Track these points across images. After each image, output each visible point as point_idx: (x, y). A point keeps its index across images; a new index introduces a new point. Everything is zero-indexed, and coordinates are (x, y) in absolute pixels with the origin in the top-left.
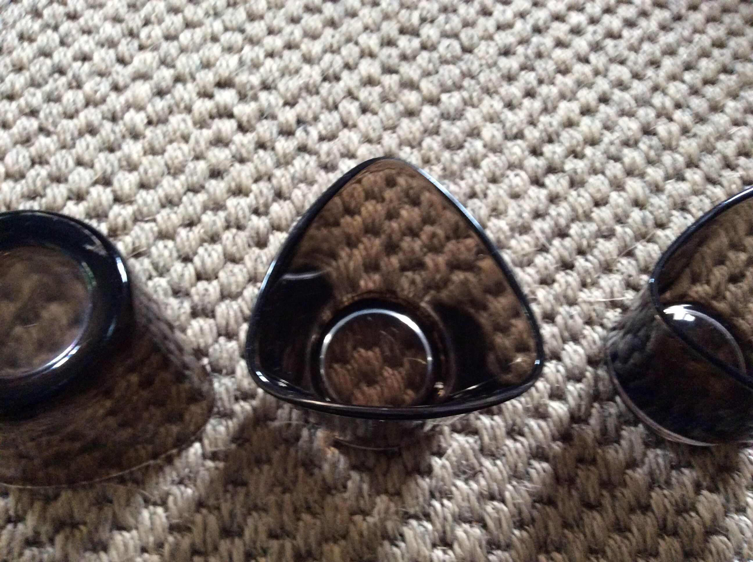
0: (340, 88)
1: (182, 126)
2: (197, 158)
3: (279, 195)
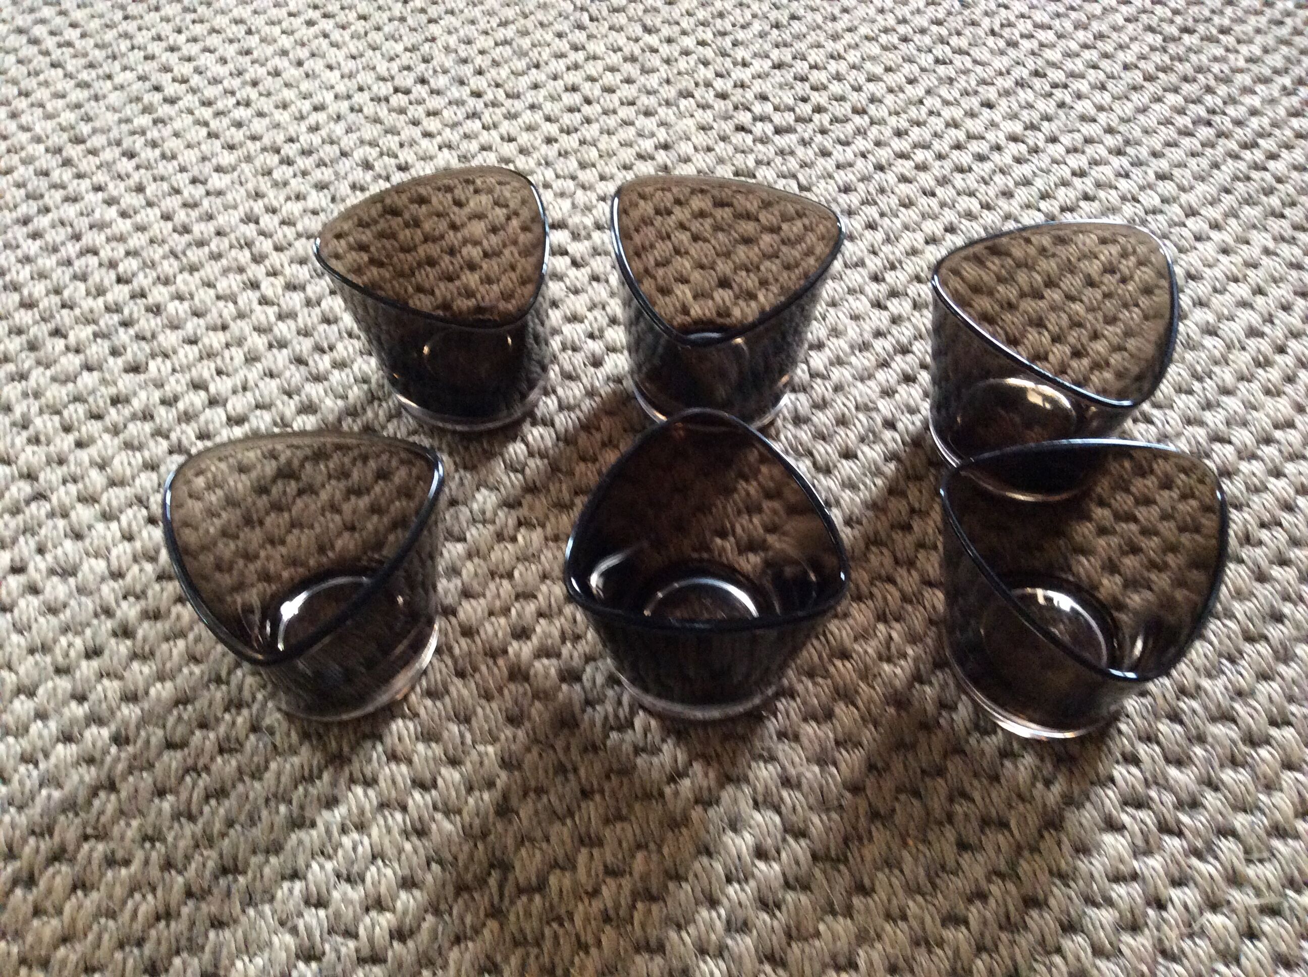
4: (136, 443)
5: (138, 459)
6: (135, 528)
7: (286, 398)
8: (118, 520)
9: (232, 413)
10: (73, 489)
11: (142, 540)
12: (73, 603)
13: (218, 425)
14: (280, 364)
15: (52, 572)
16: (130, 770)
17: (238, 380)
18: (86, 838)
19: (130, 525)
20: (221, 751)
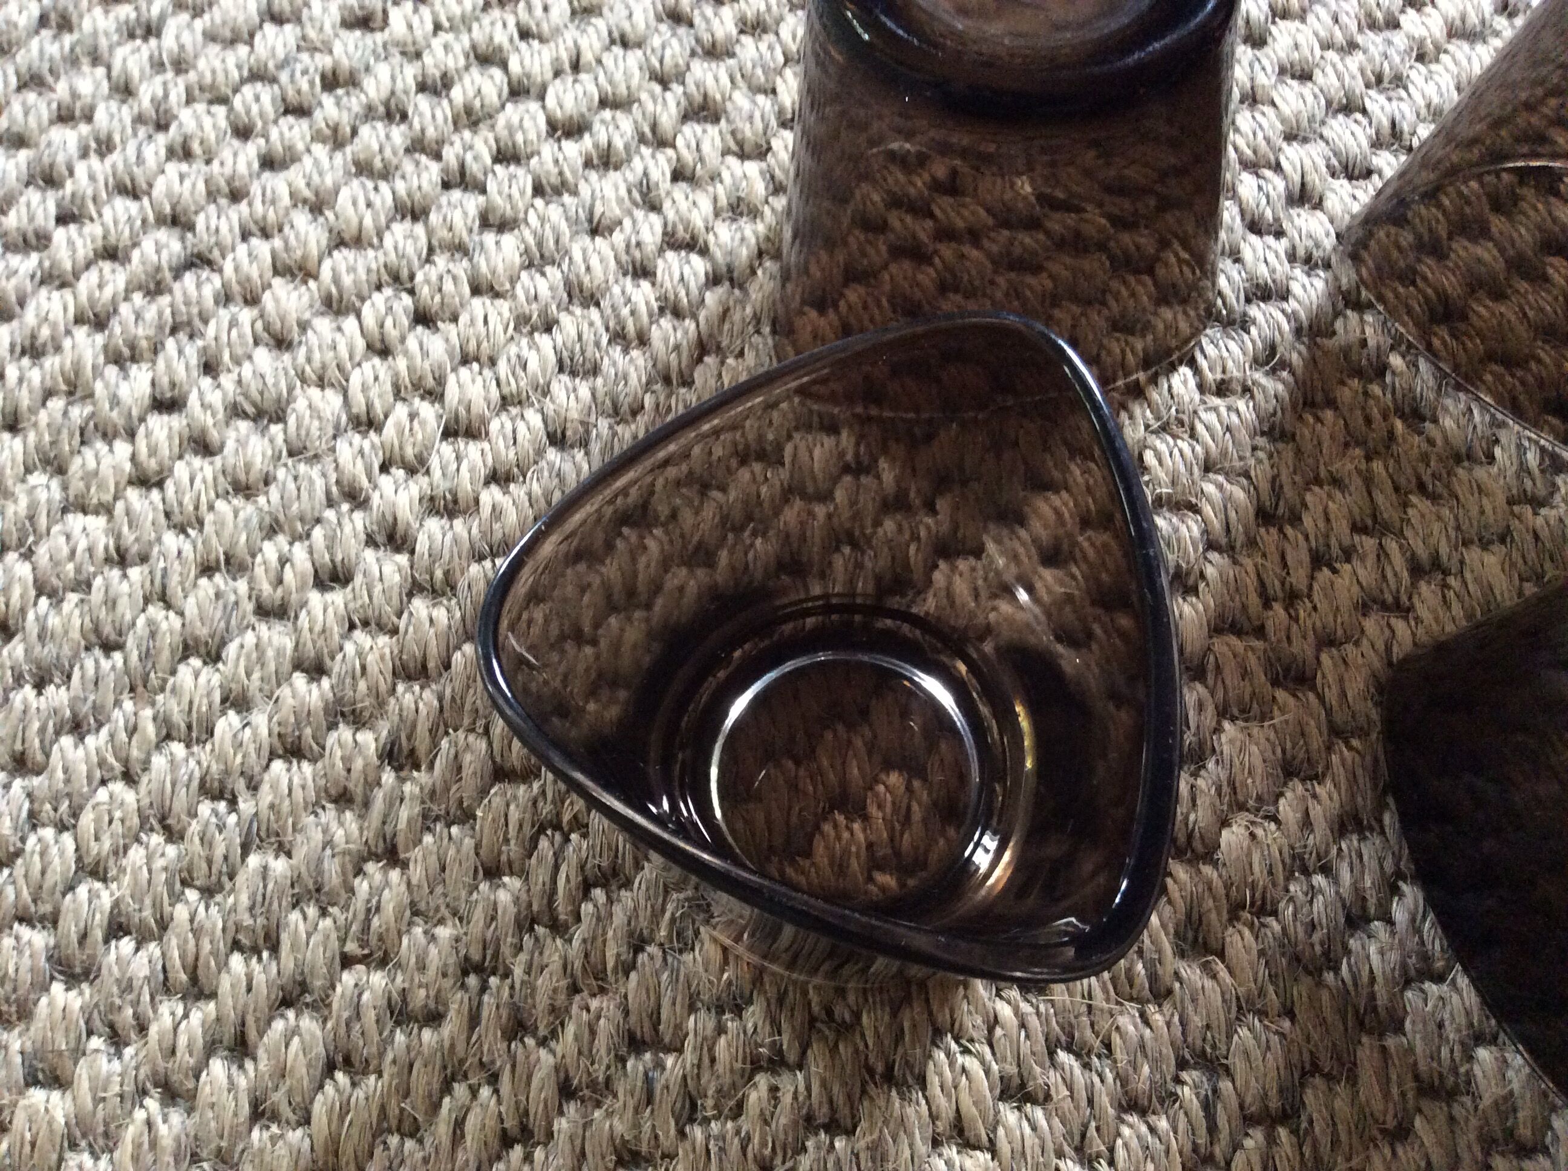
4: (378, 164)
5: (384, 195)
6: (392, 333)
7: (657, 88)
8: (357, 314)
9: (558, 114)
10: (262, 248)
12: (281, 473)
13: (532, 136)
14: (639, 19)
15: (235, 411)
16: (427, 821)
17: (561, 50)
18: (347, 962)
19: (381, 325)
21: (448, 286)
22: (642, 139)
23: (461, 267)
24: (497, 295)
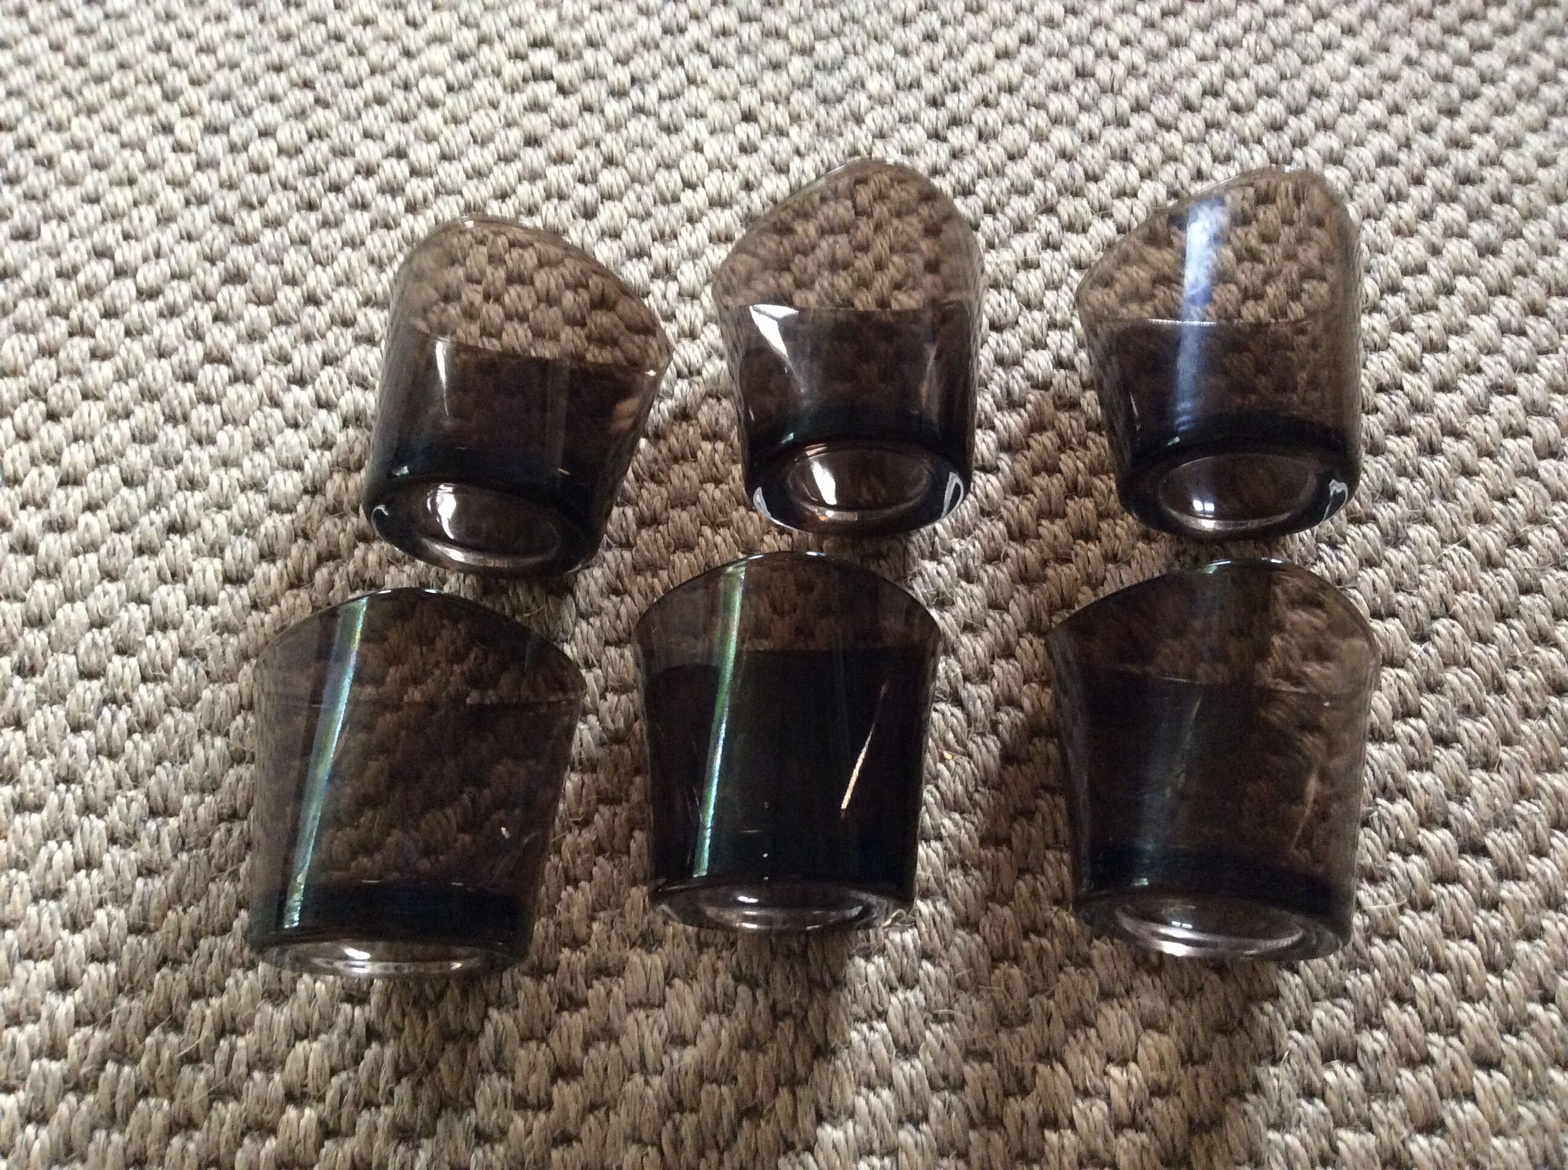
0: (684, 42)
1: (490, 91)
2: (509, 125)
3: (610, 161)
4: (29, 325)
5: (32, 343)
6: (31, 424)
7: (207, 265)
8: (12, 416)
9: (144, 285)
11: (41, 440)
13: (126, 300)
14: (200, 224)
17: (149, 245)
19: (25, 422)
20: (144, 679)
21: (68, 395)
22: (195, 297)
23: (76, 384)
24: (97, 398)
